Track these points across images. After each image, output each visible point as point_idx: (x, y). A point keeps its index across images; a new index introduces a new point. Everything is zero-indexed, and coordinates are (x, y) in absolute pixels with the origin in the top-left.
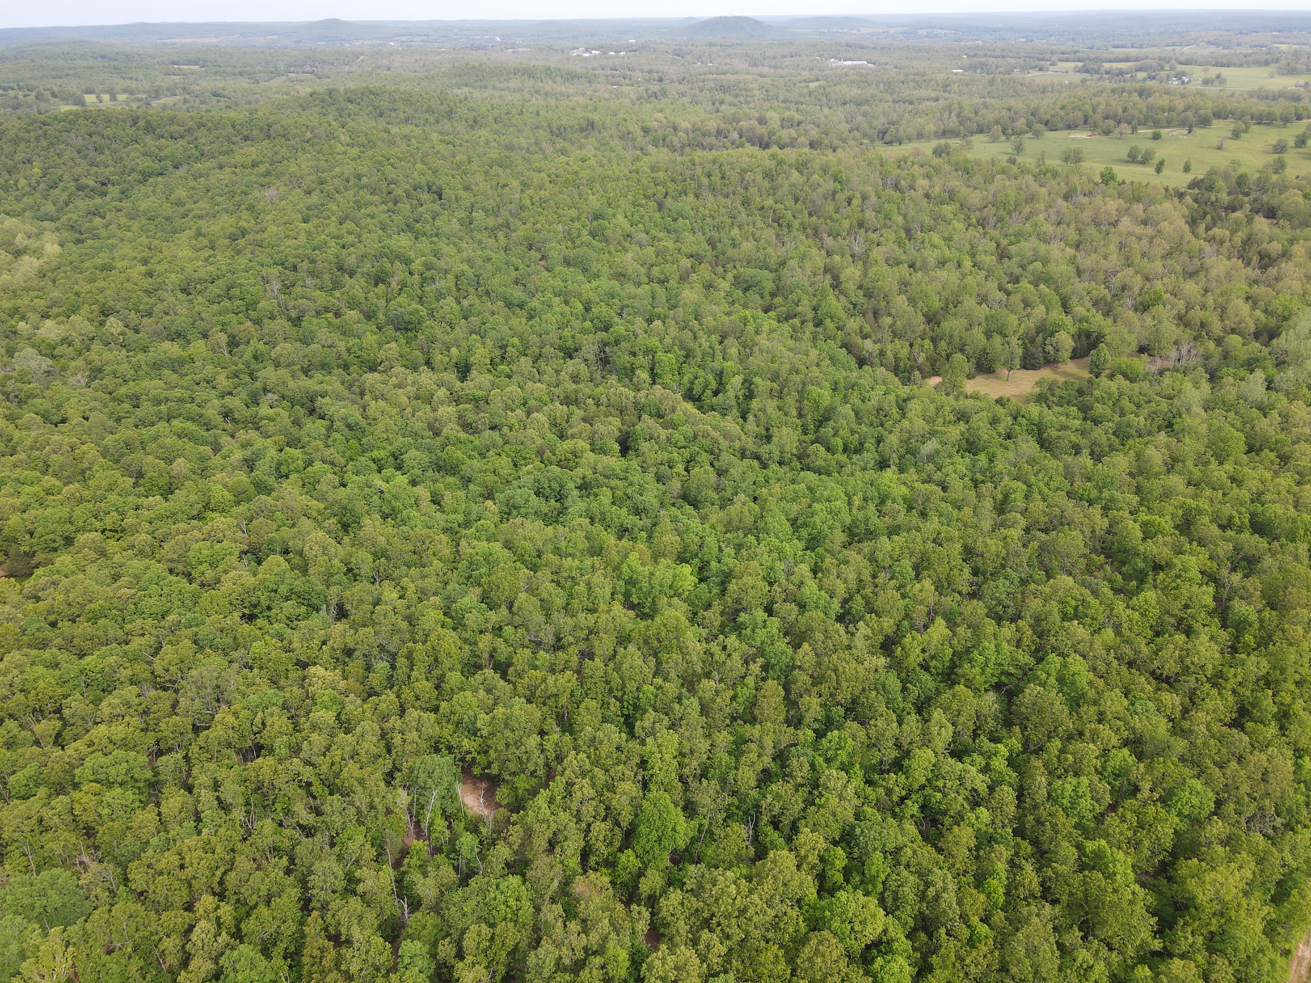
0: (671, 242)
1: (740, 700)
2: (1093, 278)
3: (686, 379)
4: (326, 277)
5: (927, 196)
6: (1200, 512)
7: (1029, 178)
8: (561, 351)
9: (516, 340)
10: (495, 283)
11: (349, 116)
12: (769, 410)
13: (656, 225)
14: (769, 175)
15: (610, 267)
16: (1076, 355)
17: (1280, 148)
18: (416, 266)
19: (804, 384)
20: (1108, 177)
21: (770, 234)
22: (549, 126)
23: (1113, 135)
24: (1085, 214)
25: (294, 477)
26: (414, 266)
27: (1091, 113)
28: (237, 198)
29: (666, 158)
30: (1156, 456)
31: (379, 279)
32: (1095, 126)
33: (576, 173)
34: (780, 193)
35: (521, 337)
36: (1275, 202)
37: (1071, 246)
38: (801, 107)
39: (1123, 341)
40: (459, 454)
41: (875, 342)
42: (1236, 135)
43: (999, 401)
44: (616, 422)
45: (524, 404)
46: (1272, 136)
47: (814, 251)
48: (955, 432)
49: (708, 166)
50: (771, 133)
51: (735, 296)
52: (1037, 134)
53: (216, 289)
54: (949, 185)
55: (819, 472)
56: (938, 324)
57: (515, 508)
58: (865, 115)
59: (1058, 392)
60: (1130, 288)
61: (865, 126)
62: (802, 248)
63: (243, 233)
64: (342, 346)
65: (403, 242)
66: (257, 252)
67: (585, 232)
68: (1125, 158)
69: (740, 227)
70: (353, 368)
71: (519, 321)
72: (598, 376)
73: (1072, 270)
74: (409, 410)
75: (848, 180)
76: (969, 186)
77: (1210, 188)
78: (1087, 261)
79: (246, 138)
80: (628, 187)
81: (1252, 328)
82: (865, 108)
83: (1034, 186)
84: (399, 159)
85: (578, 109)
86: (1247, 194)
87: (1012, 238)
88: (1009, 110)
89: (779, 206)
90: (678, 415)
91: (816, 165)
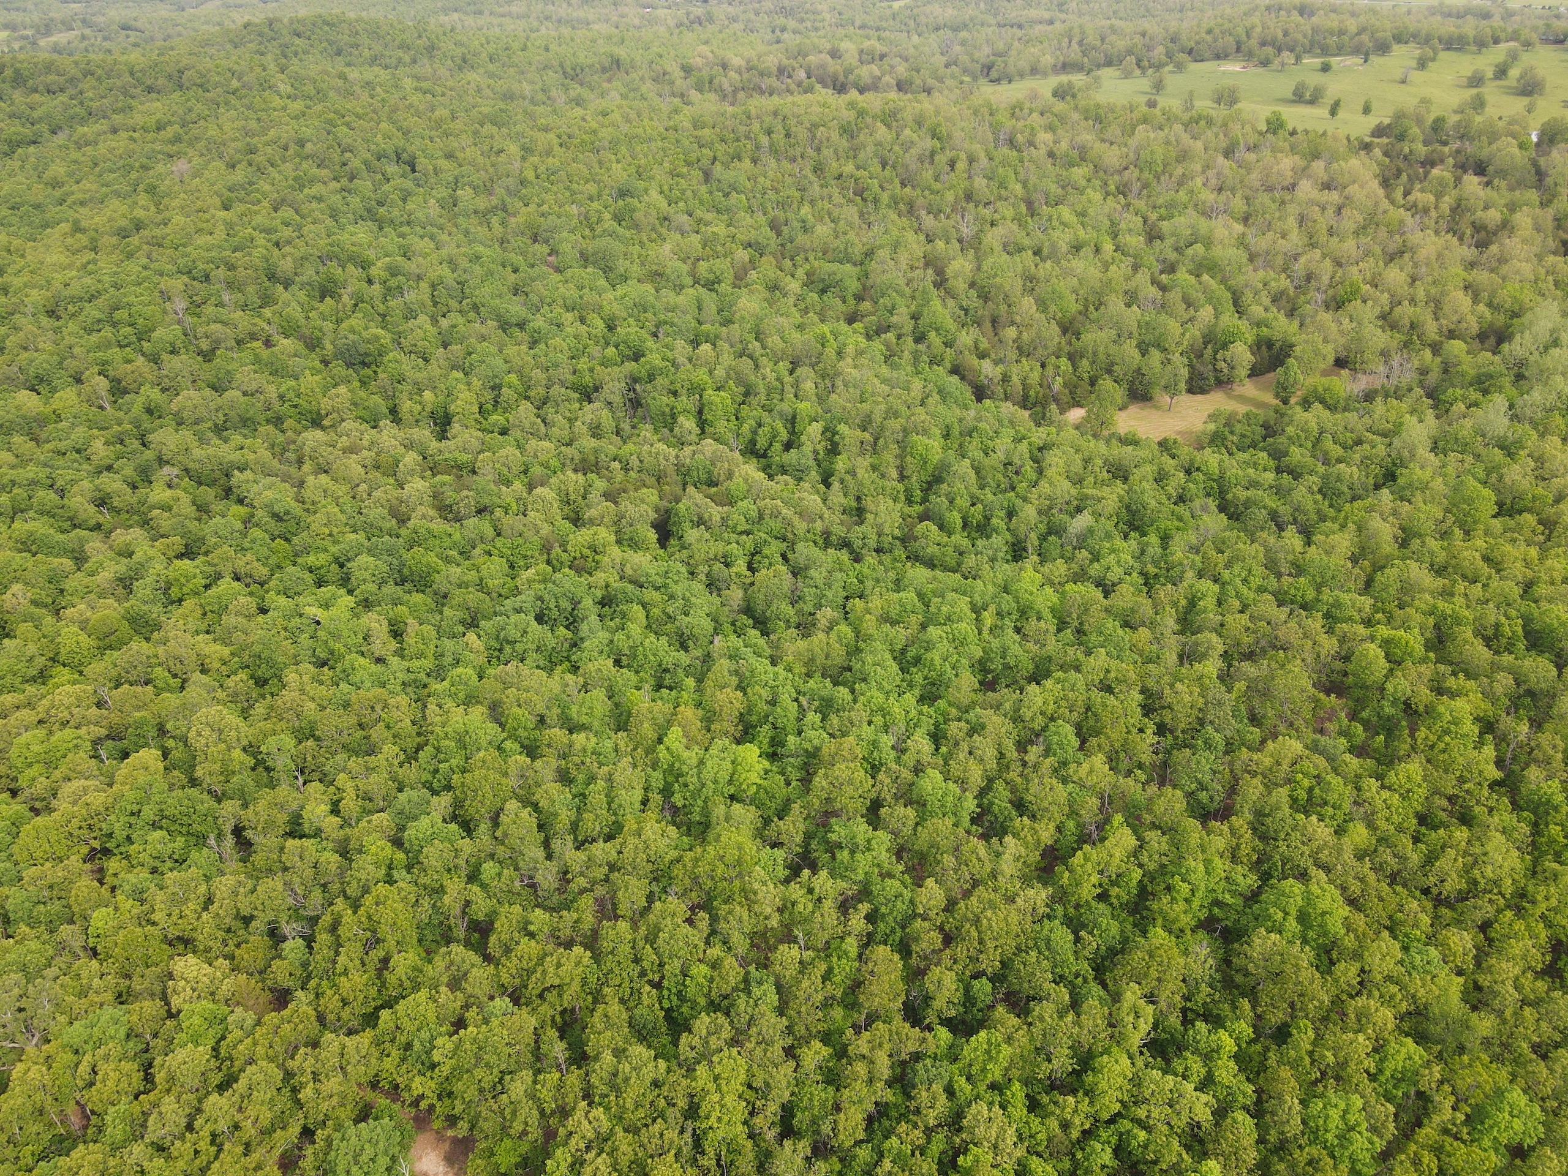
0: (722, 226)
1: (837, 979)
2: (1268, 265)
3: (746, 428)
4: (251, 289)
5: (1051, 154)
6: (1458, 621)
7: (1178, 127)
8: (576, 390)
9: (513, 378)
10: (484, 293)
11: (296, 54)
12: (861, 473)
13: (701, 202)
14: (846, 131)
15: (643, 264)
16: (1255, 372)
17: (1476, 81)
18: (377, 271)
19: (905, 430)
20: (1275, 125)
21: (850, 213)
22: (561, 65)
23: (1273, 67)
24: (1253, 176)
25: (188, 604)
26: (374, 271)
27: (1244, 38)
28: (134, 175)
29: (714, 108)
30: (1384, 531)
31: (326, 291)
32: (1250, 55)
33: (595, 132)
34: (862, 155)
35: (521, 375)
36: (1485, 153)
37: (1237, 220)
38: (883, 35)
39: (1317, 353)
40: (432, 558)
41: (996, 363)
42: (1422, 64)
43: (1164, 445)
44: (651, 495)
45: (526, 472)
46: (1466, 64)
47: (910, 236)
48: (1112, 496)
49: (768, 119)
50: (848, 71)
51: (809, 301)
52: (1180, 67)
53: (93, 312)
54: (1078, 139)
55: (931, 564)
56: (1078, 335)
57: (508, 642)
58: (963, 43)
59: (1238, 428)
60: (1318, 279)
61: (964, 58)
62: (895, 233)
63: (139, 226)
64: (272, 392)
65: (359, 235)
66: (154, 255)
67: (607, 216)
68: (1290, 96)
69: (812, 202)
70: (289, 423)
71: (518, 351)
72: (626, 427)
73: (1242, 255)
74: (363, 487)
75: (949, 136)
76: (1103, 141)
77: (1401, 137)
78: (1261, 243)
79: (150, 90)
80: (664, 150)
81: (1475, 329)
82: (964, 34)
83: (1185, 138)
84: (358, 116)
85: (600, 41)
86: (1445, 143)
87: (1163, 211)
88: (1143, 35)
89: (862, 173)
90: (736, 485)
91: (908, 115)
